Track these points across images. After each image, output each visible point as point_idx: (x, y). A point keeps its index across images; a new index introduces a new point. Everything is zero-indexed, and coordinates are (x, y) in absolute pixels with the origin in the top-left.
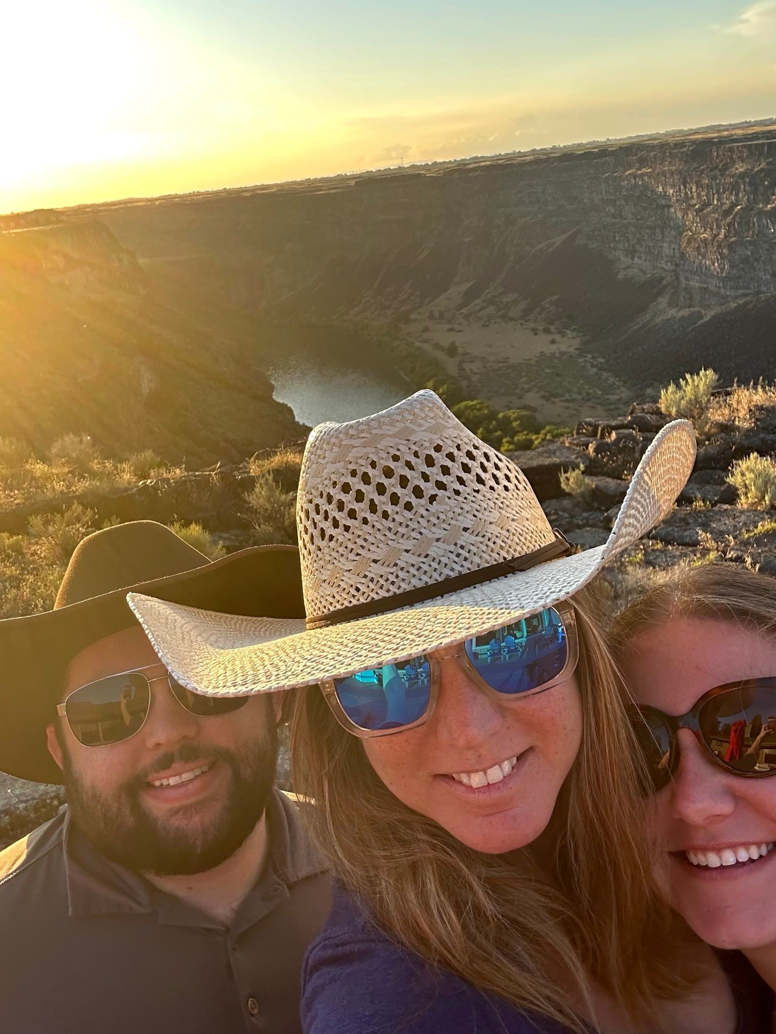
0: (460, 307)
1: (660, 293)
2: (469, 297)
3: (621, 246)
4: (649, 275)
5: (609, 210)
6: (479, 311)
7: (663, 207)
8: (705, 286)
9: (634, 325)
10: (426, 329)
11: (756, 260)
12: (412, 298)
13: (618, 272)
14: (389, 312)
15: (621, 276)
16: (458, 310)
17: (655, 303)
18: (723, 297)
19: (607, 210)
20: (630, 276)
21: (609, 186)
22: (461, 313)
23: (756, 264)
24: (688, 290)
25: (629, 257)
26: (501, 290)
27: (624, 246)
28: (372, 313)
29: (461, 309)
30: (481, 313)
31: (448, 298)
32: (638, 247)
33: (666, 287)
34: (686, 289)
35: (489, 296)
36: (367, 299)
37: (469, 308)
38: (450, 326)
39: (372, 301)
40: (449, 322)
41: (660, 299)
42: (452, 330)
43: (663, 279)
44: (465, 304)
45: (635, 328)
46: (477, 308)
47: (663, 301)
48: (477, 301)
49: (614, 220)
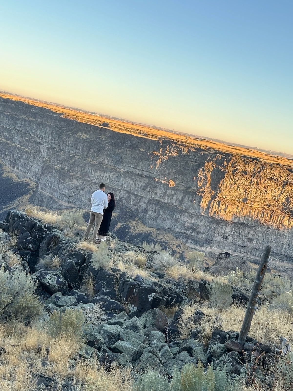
1: (26, 193)
3: (8, 158)
4: (21, 180)
5: (5, 135)
7: (37, 143)
8: (51, 196)
9: (5, 208)
11: (82, 189)
13: (3, 173)
15: (4, 175)
17: (20, 198)
18: (59, 205)
19: (4, 134)
20: (9, 177)
21: (9, 120)
23: (81, 192)
24: (42, 196)
25: (12, 166)
27: (10, 159)
32: (18, 161)
33: (29, 190)
34: (40, 194)
41: (24, 196)
43: (29, 185)
45: (5, 209)
47: (26, 198)
49: (7, 141)
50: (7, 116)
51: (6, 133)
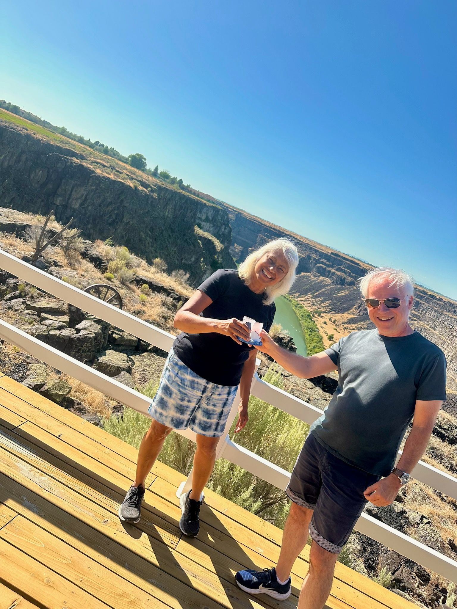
0: (344, 323)
2: (350, 321)
5: (430, 323)
6: (351, 329)
8: (454, 379)
10: (325, 323)
12: (327, 308)
14: (314, 307)
16: (342, 324)
19: (429, 323)
22: (343, 326)
26: (366, 327)
28: (307, 304)
29: (344, 324)
30: (351, 331)
31: (341, 316)
35: (359, 326)
36: (308, 297)
37: (348, 325)
38: (336, 328)
39: (310, 299)
40: (336, 325)
42: (336, 330)
44: (347, 323)
46: (351, 328)
48: (353, 325)
49: (430, 328)
50: (436, 311)
51: (431, 323)
